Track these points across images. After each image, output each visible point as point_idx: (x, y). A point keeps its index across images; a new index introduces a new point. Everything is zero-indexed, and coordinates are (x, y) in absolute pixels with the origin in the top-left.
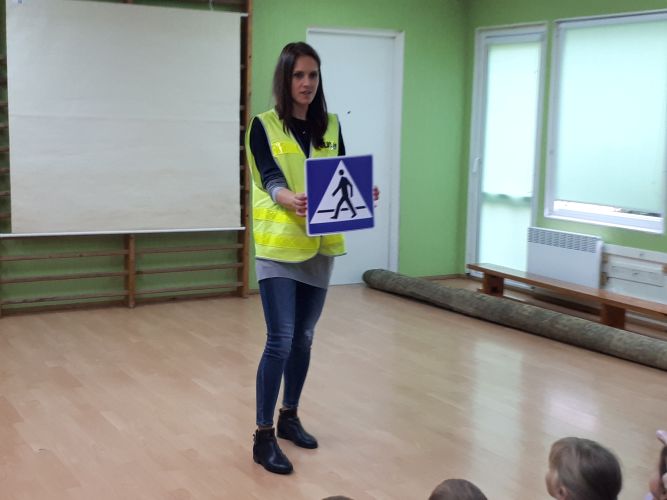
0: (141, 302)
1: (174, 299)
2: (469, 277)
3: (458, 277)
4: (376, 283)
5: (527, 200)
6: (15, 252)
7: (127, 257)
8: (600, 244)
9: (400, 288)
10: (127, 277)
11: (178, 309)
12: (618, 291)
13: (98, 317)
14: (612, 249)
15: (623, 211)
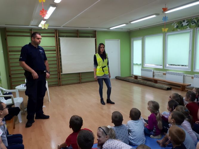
0: (82, 83)
1: (87, 82)
2: (132, 77)
3: (130, 77)
4: (117, 78)
5: (141, 64)
6: (63, 76)
7: (80, 76)
8: (153, 70)
9: (121, 79)
10: (80, 79)
11: (88, 83)
12: (156, 78)
13: (76, 85)
14: (155, 71)
15: (156, 65)
